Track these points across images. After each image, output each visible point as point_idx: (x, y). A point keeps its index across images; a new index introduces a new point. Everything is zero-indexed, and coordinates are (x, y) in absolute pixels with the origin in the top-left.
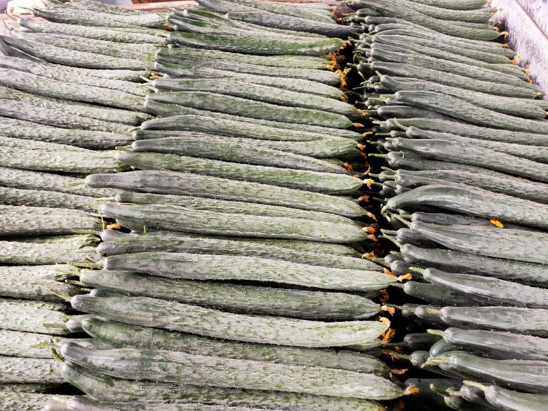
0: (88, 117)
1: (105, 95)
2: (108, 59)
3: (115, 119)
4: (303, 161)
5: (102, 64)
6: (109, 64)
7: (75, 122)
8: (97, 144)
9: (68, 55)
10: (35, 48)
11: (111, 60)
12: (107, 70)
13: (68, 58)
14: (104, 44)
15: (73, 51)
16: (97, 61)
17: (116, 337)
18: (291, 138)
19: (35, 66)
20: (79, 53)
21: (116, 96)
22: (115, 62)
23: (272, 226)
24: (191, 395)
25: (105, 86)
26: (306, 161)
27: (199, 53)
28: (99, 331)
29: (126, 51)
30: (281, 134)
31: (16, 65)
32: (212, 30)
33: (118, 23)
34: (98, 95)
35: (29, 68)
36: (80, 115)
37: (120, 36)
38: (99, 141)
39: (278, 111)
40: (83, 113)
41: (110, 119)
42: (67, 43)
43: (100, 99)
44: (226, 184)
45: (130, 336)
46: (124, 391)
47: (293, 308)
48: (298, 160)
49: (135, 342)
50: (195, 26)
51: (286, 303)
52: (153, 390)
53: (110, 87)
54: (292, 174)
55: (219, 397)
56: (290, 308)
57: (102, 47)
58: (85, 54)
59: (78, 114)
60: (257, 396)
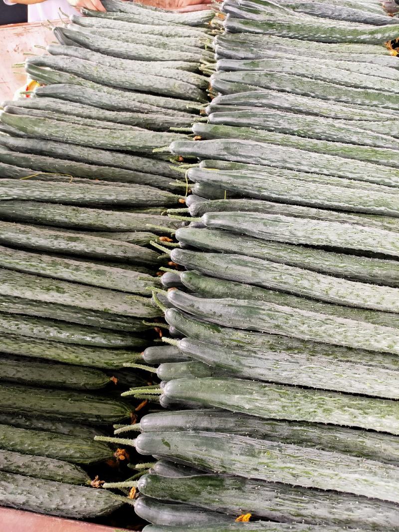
0: (146, 103)
1: (161, 83)
2: (160, 51)
3: (171, 106)
4: (382, 139)
5: (153, 56)
6: (159, 57)
7: (135, 107)
8: (158, 127)
9: (121, 47)
10: (91, 40)
11: (162, 52)
12: (158, 62)
13: (121, 49)
14: (153, 38)
15: (126, 43)
16: (149, 53)
17: (216, 290)
18: (365, 118)
19: (94, 55)
20: (132, 45)
21: (171, 84)
22: (166, 54)
23: (360, 197)
24: (296, 348)
25: (160, 75)
26: (385, 139)
27: (257, 38)
28: (199, 284)
29: (175, 44)
30: (355, 114)
31: (76, 54)
32: (267, 17)
33: (161, 21)
34: (154, 83)
35: (88, 56)
36: (139, 102)
37: (166, 32)
38: (161, 124)
39: (347, 92)
40: (141, 99)
41: (167, 106)
42: (119, 36)
43: (155, 86)
44: (308, 155)
45: (229, 288)
46: (231, 338)
47: (393, 277)
48: (377, 138)
49: (236, 295)
50: (250, 14)
51: (385, 272)
52: (259, 339)
53: (164, 76)
54: (373, 151)
55: (324, 353)
56: (389, 277)
57: (151, 40)
58: (138, 46)
59: (137, 100)
60: (364, 355)
